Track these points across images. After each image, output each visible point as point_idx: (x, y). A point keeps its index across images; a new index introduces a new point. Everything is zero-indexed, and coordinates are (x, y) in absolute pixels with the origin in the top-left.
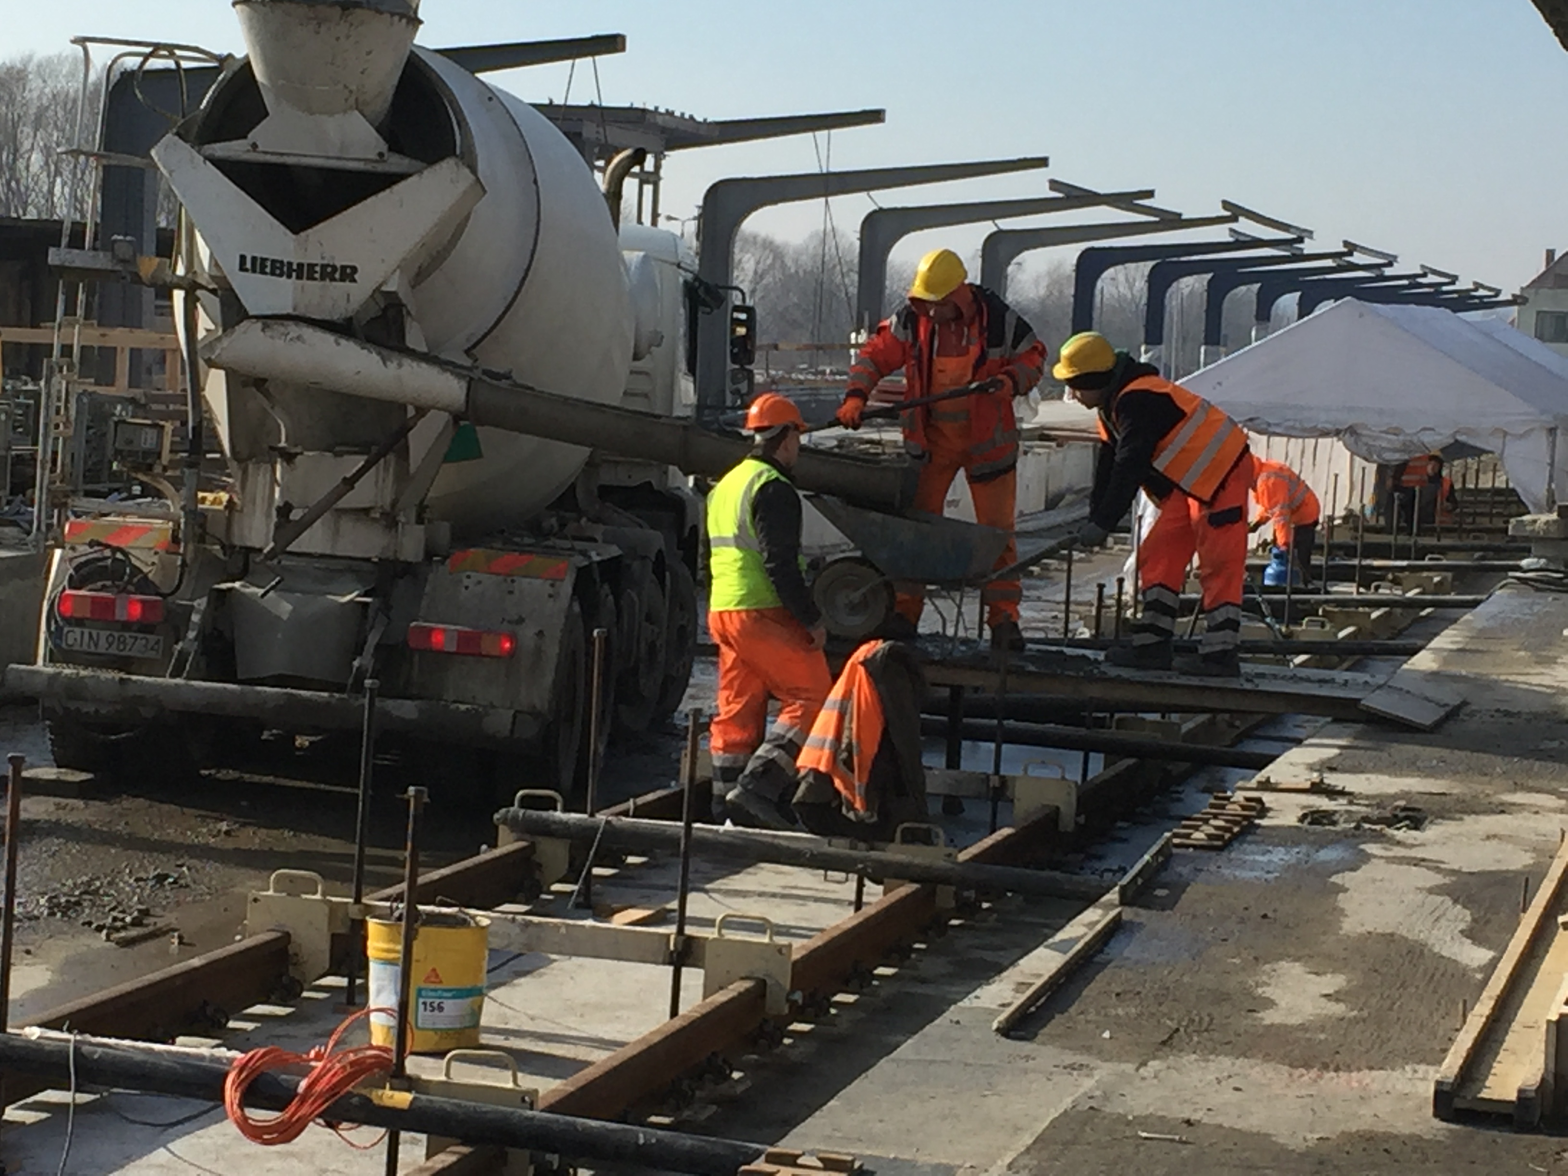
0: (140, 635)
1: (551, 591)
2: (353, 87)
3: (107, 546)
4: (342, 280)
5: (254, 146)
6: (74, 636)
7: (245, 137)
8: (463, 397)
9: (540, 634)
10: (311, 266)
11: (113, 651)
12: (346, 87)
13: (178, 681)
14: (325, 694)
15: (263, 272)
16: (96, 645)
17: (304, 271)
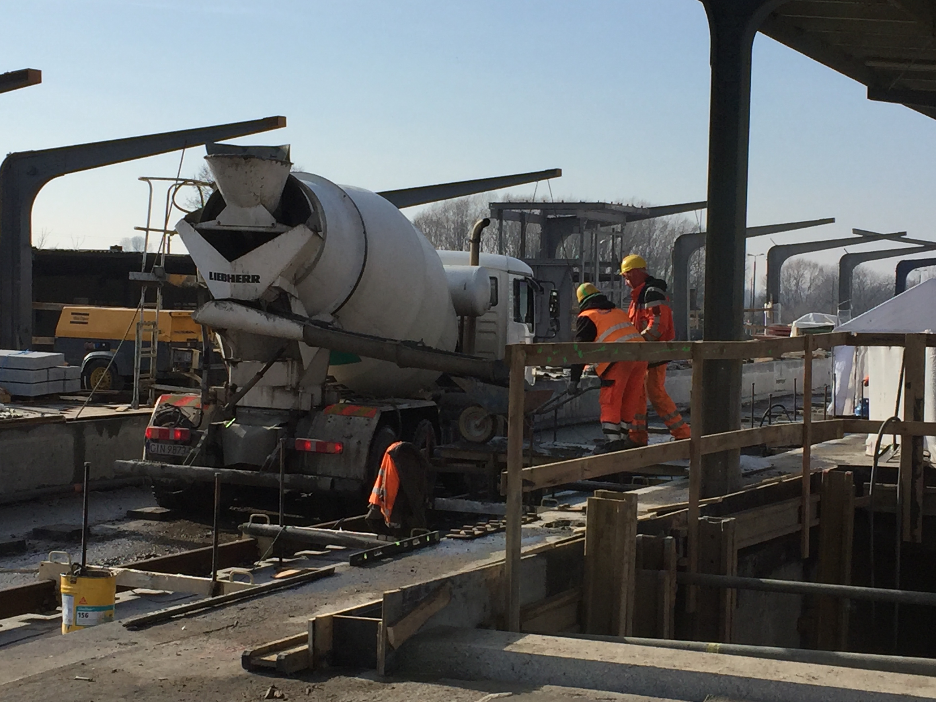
0: (182, 446)
1: (367, 422)
2: (259, 194)
3: (172, 406)
4: (253, 282)
5: (219, 223)
6: (154, 447)
7: (215, 219)
8: (302, 334)
9: (359, 442)
10: (238, 276)
11: (171, 454)
12: (255, 194)
13: (188, 466)
14: (250, 472)
15: (219, 280)
16: (164, 451)
17: (235, 279)
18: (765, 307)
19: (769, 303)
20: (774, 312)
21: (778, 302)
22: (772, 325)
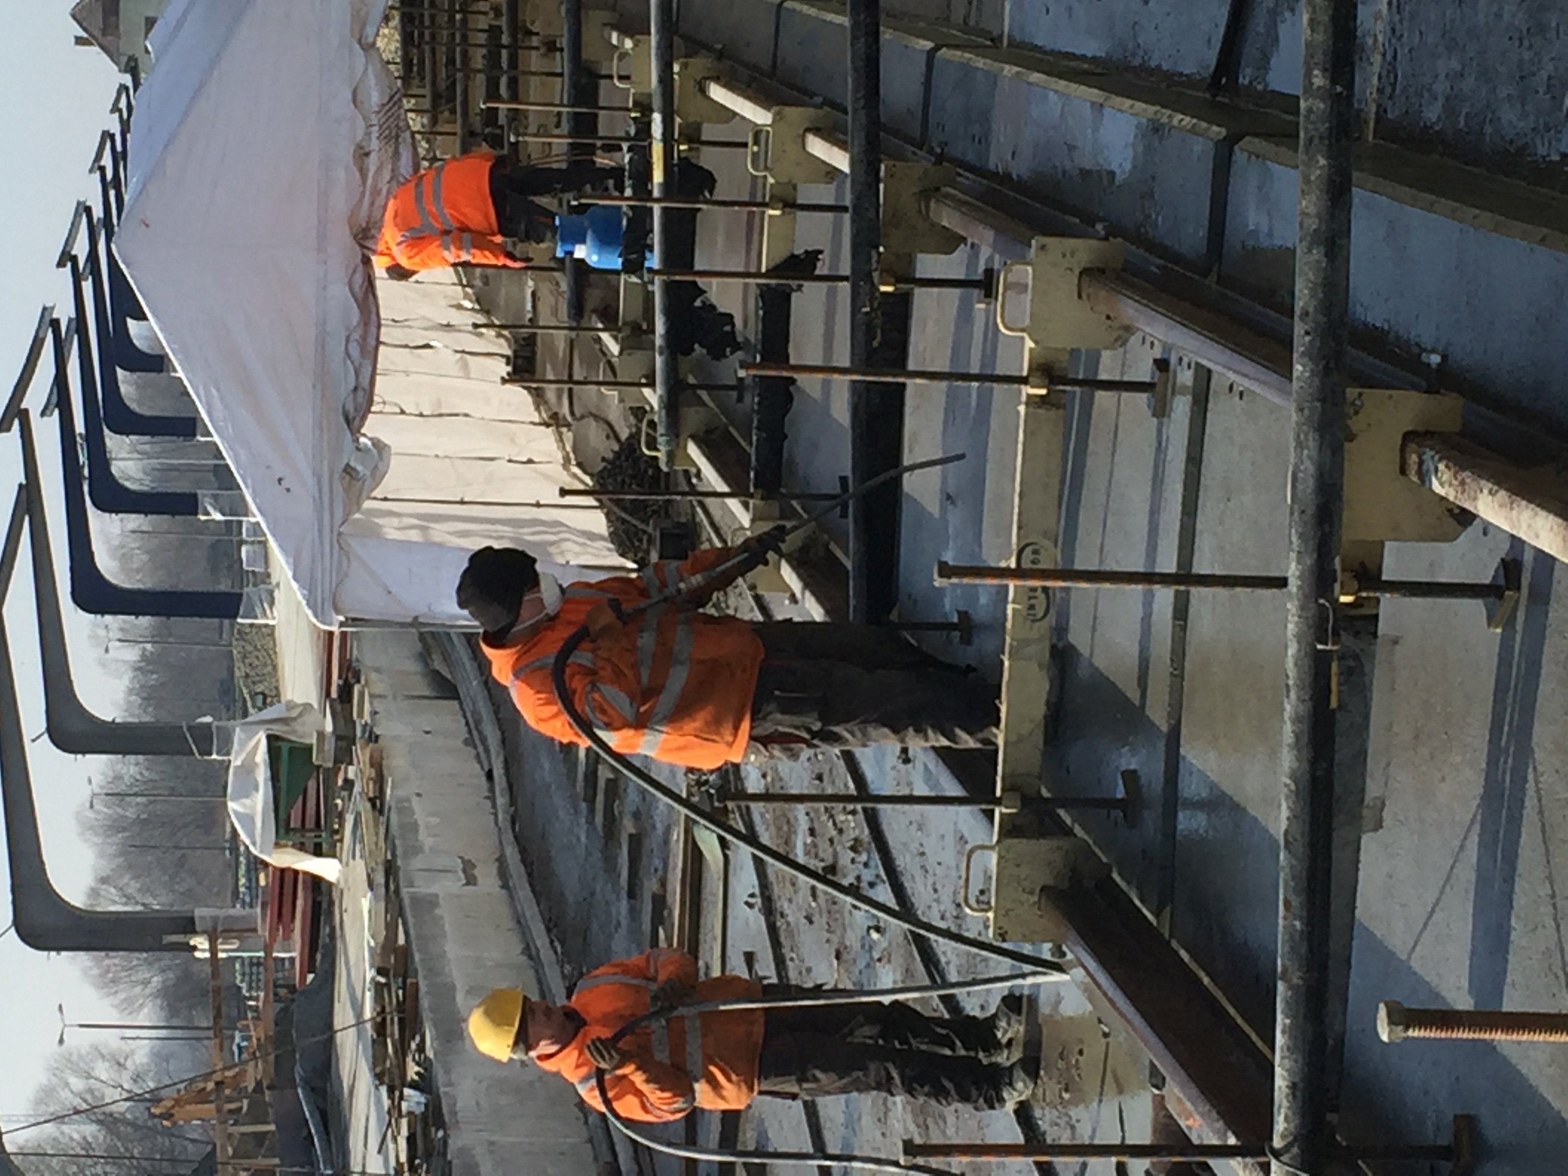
18: (207, 955)
19: (192, 943)
20: (220, 928)
21: (191, 920)
22: (264, 932)
